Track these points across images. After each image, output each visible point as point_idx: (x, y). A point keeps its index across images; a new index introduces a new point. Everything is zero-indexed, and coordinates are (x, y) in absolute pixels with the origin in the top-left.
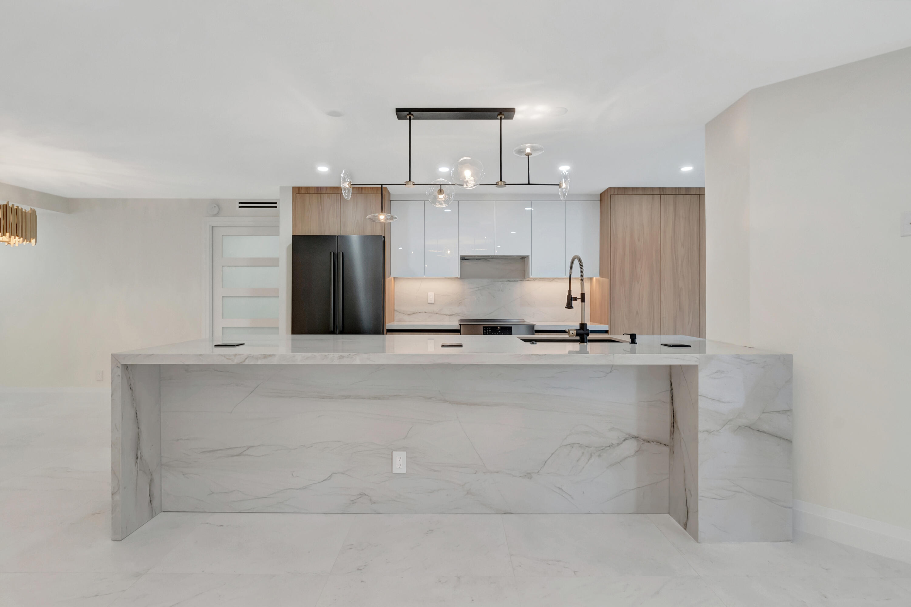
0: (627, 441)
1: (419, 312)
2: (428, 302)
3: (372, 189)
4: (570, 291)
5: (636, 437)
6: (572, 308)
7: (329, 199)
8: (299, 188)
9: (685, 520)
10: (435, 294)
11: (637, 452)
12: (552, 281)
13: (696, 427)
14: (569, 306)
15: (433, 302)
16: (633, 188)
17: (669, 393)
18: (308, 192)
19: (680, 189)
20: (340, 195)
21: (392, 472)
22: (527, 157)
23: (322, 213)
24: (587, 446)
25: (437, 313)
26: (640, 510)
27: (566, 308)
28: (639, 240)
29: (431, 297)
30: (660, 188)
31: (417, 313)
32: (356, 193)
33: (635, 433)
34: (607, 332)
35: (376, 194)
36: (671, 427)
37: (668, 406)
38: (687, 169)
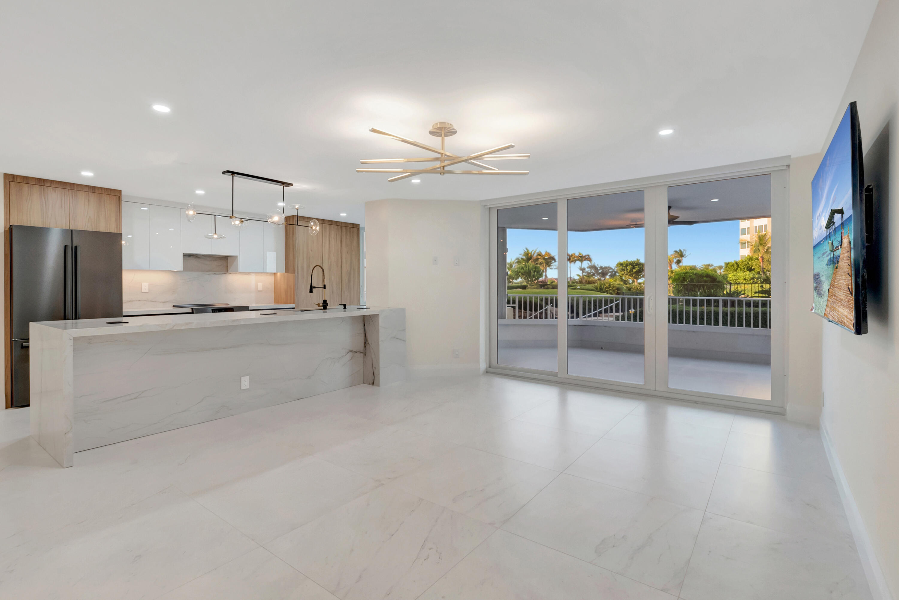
0: (348, 353)
1: (133, 300)
2: (143, 291)
3: (106, 190)
4: (311, 283)
5: (351, 351)
6: (313, 292)
7: (55, 193)
8: (14, 176)
9: (373, 381)
10: (149, 285)
11: (352, 358)
12: (248, 274)
13: (378, 340)
14: (311, 291)
15: (148, 291)
16: (308, 217)
17: (363, 329)
18: (26, 182)
19: (332, 221)
20: (68, 190)
21: (241, 389)
22: (296, 210)
23: (46, 206)
24: (333, 358)
25: (151, 301)
26: (353, 384)
27: (309, 292)
28: (311, 251)
29: (145, 287)
30: (322, 219)
31: (130, 301)
32: (88, 191)
33: (351, 349)
34: (294, 308)
35: (110, 195)
36: (365, 344)
37: (363, 335)
38: (343, 215)
